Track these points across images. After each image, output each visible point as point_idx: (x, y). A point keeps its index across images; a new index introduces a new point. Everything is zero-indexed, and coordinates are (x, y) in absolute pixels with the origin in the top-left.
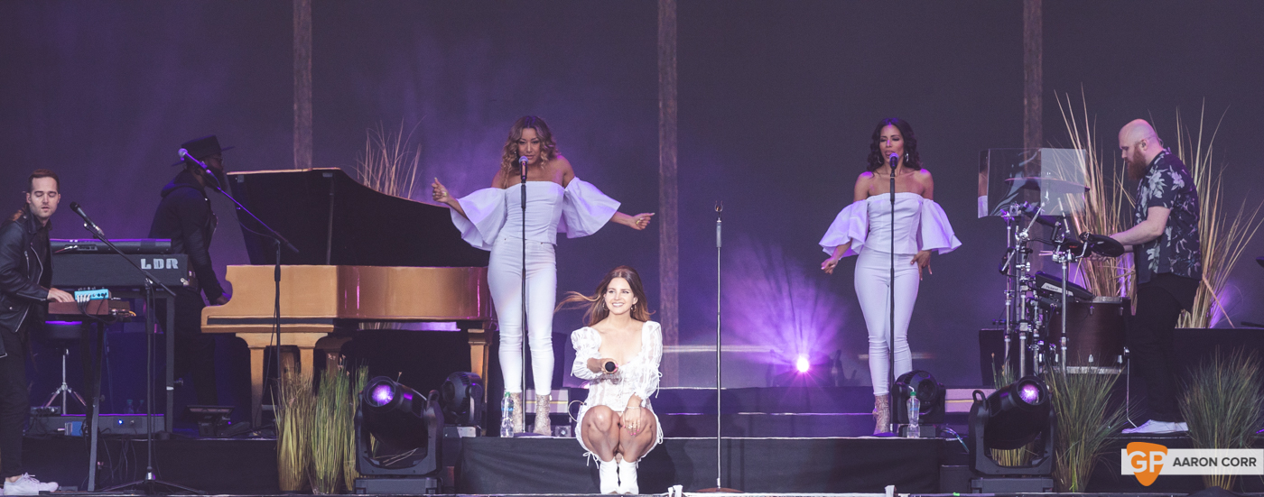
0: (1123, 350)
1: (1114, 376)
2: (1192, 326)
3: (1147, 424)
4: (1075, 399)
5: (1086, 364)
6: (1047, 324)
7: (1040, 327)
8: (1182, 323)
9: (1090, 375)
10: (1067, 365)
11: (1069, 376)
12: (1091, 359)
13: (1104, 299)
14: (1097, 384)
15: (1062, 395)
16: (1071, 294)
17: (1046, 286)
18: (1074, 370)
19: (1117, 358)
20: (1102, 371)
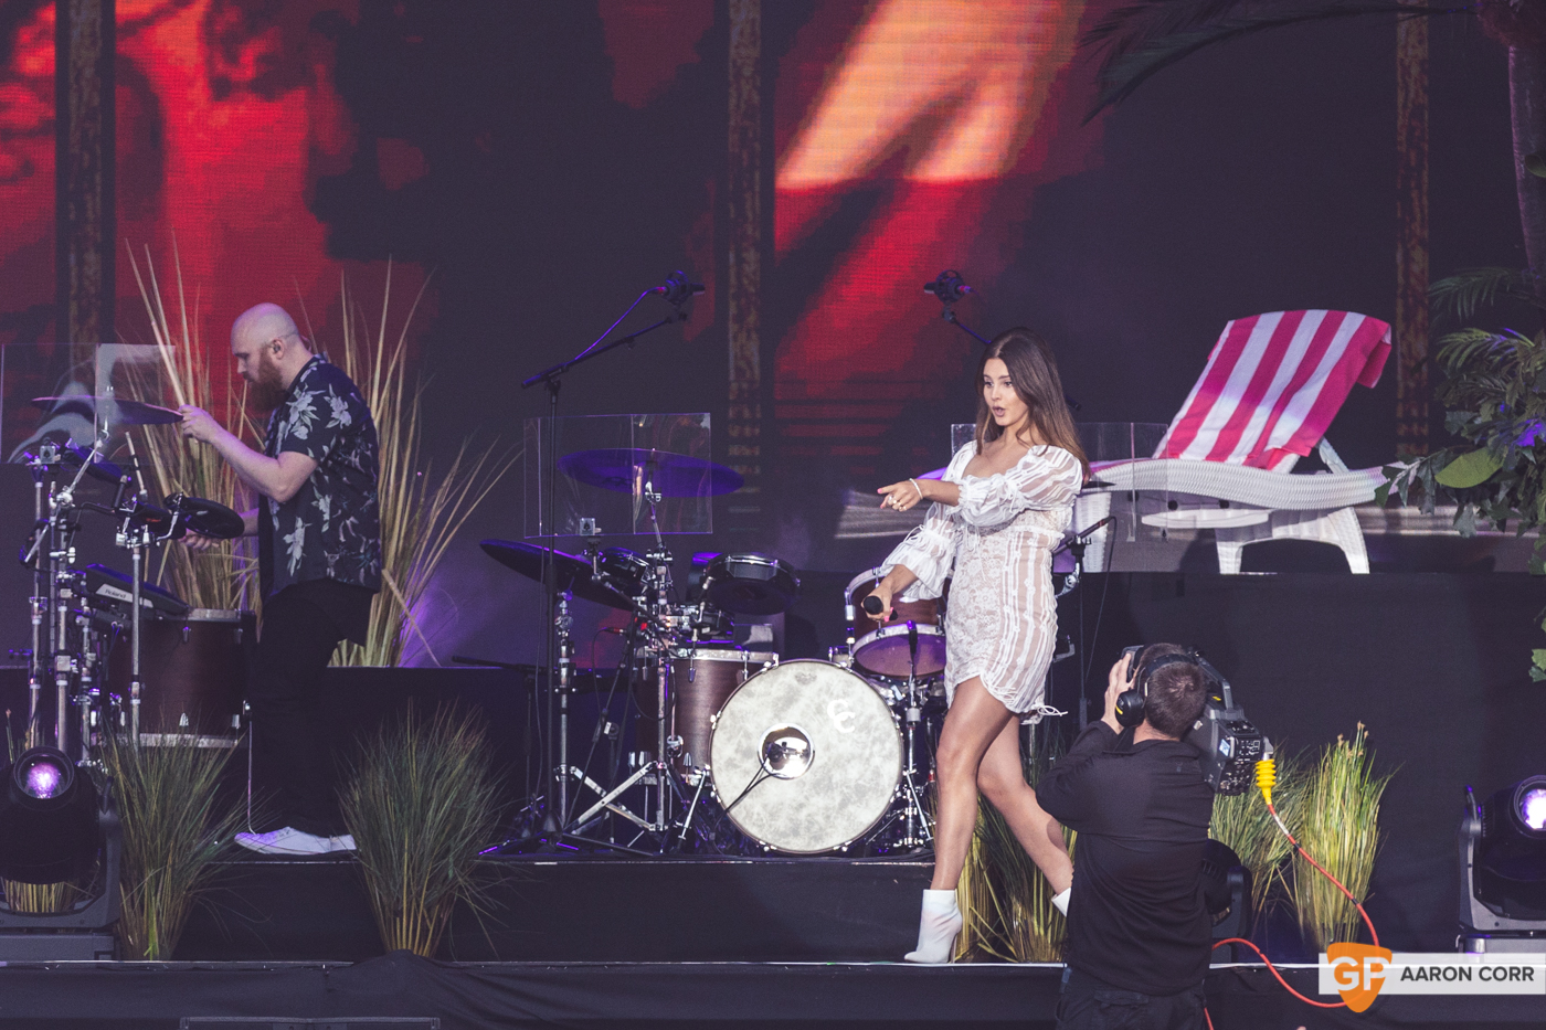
0: (242, 706)
1: (225, 751)
2: (367, 663)
3: (282, 831)
4: (154, 788)
5: (175, 729)
6: (105, 658)
7: (94, 663)
8: (348, 659)
9: (181, 749)
10: (140, 731)
11: (144, 750)
12: (184, 721)
13: (208, 614)
14: (195, 766)
15: (133, 786)
16: (148, 603)
17: (105, 590)
18: (152, 740)
19: (231, 721)
20: (204, 742)
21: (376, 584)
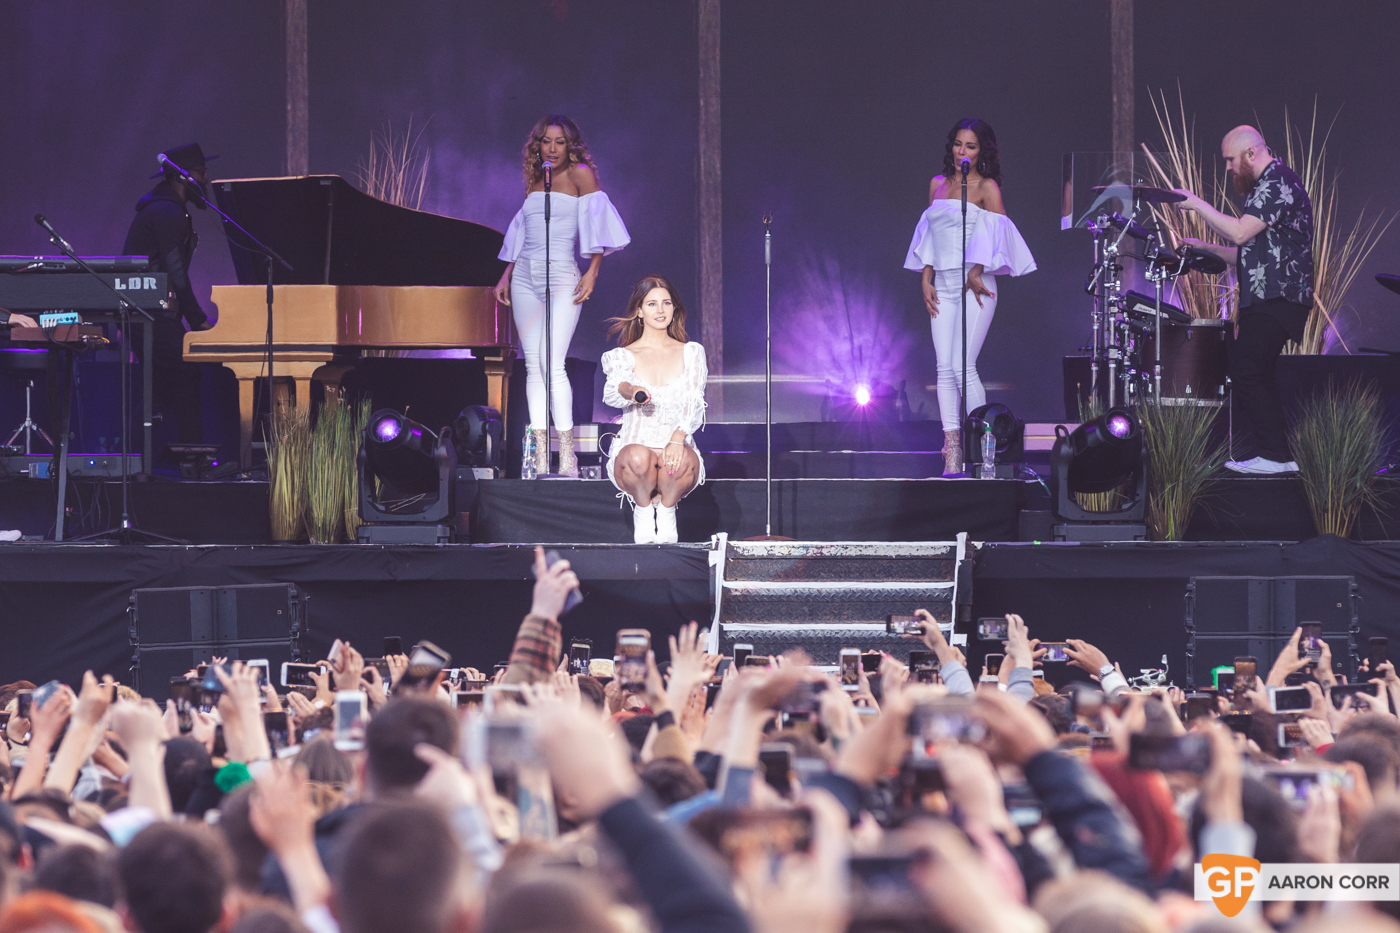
0: (1225, 380)
1: (1214, 409)
2: (1304, 352)
3: (1255, 459)
4: (1170, 433)
5: (1183, 395)
6: (1139, 350)
7: (1132, 354)
8: (1292, 349)
9: (1187, 407)
10: (1161, 396)
11: (1164, 408)
12: (1188, 390)
13: (1203, 322)
14: (1196, 418)
15: (1157, 430)
16: (1165, 315)
17: (1139, 307)
18: (1169, 401)
19: (1218, 389)
20: (1202, 403)
21: (1309, 304)
